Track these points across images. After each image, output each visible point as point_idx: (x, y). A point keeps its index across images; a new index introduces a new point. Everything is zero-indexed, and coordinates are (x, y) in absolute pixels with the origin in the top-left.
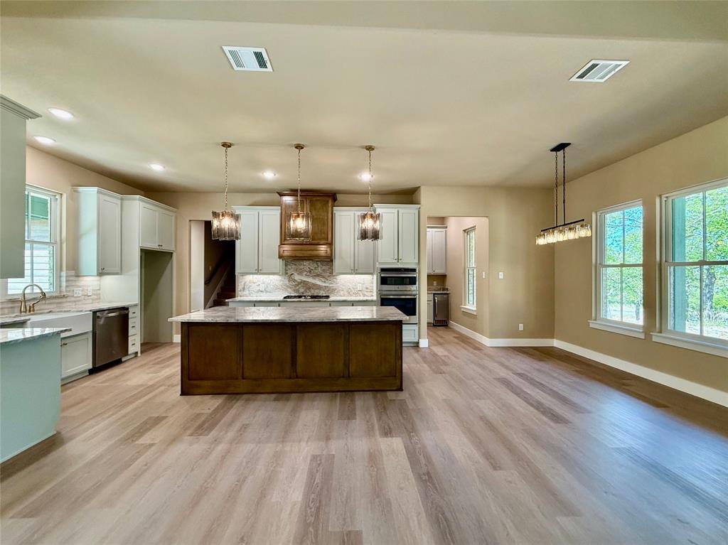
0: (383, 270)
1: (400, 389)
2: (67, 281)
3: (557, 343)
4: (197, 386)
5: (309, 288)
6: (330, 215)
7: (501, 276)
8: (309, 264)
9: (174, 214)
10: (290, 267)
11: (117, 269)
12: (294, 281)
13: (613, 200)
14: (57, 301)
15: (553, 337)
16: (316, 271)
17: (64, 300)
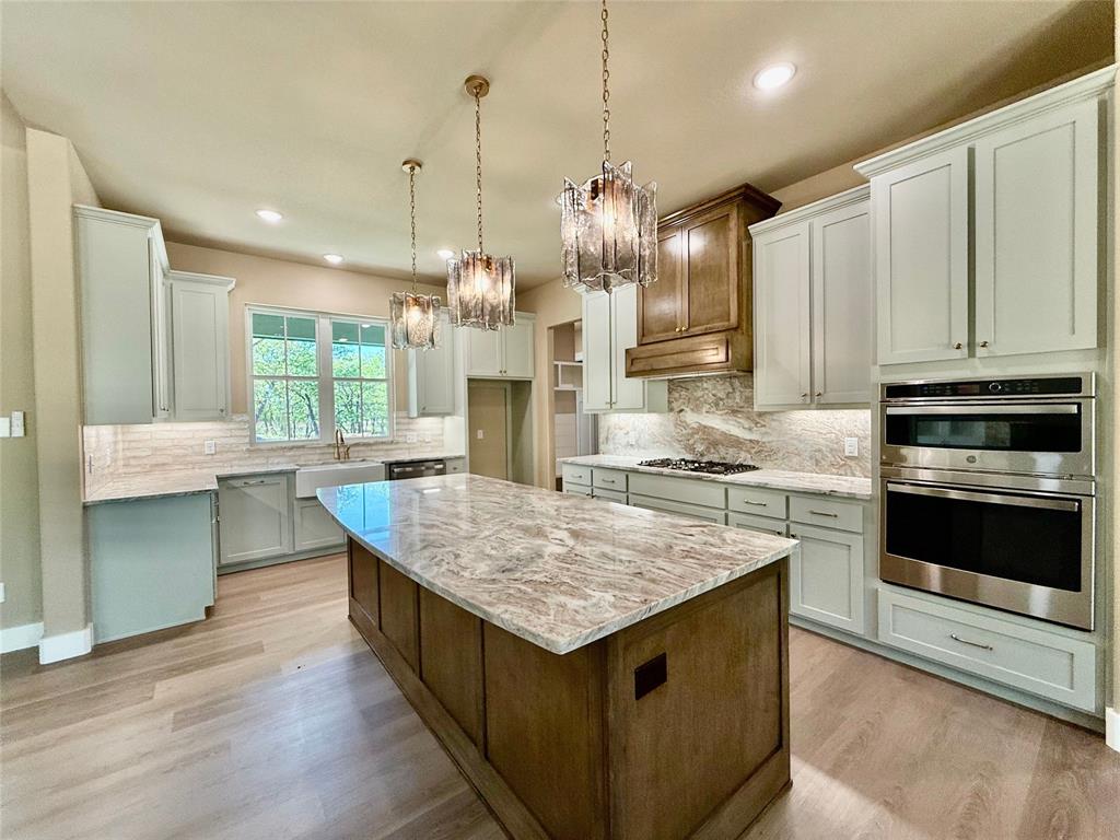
0: (896, 391)
2: (397, 423)
8: (715, 388)
9: (530, 323)
10: (677, 395)
11: (448, 408)
12: (686, 425)
14: (385, 447)
17: (393, 447)
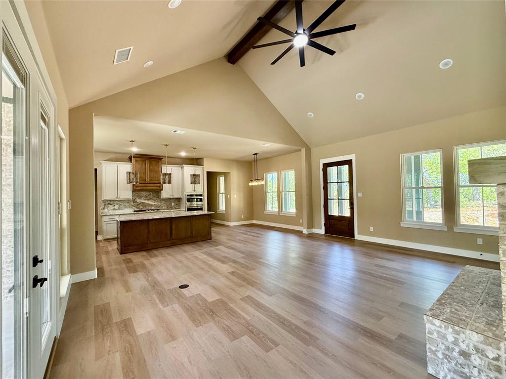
0: (188, 195)
1: (211, 239)
3: (254, 222)
4: (128, 249)
5: (145, 206)
6: (160, 168)
7: (235, 197)
8: (145, 193)
10: (134, 195)
12: (137, 202)
13: (269, 170)
15: (253, 220)
16: (149, 197)
